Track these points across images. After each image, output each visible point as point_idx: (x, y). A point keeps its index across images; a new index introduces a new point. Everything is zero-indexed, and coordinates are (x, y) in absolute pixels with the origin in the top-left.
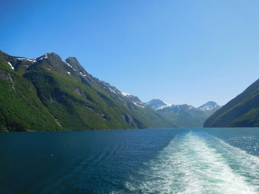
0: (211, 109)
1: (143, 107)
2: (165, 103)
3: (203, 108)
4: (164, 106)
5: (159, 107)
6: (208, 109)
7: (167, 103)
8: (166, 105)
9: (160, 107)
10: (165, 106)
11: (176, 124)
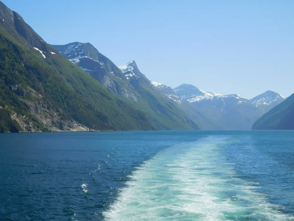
0: (268, 104)
1: (179, 101)
2: (201, 91)
3: (259, 101)
4: (200, 96)
5: (193, 97)
6: (265, 103)
7: (204, 92)
8: (203, 94)
9: (195, 97)
10: (203, 97)
11: (221, 125)
